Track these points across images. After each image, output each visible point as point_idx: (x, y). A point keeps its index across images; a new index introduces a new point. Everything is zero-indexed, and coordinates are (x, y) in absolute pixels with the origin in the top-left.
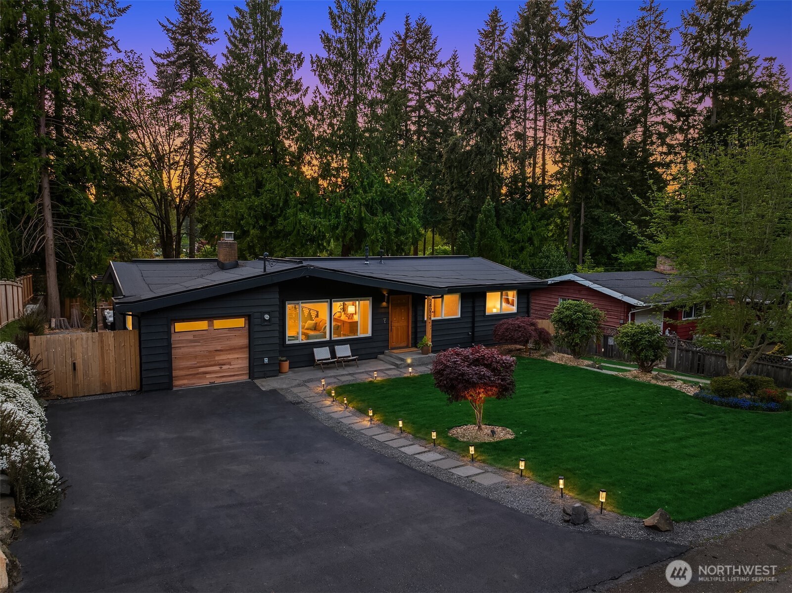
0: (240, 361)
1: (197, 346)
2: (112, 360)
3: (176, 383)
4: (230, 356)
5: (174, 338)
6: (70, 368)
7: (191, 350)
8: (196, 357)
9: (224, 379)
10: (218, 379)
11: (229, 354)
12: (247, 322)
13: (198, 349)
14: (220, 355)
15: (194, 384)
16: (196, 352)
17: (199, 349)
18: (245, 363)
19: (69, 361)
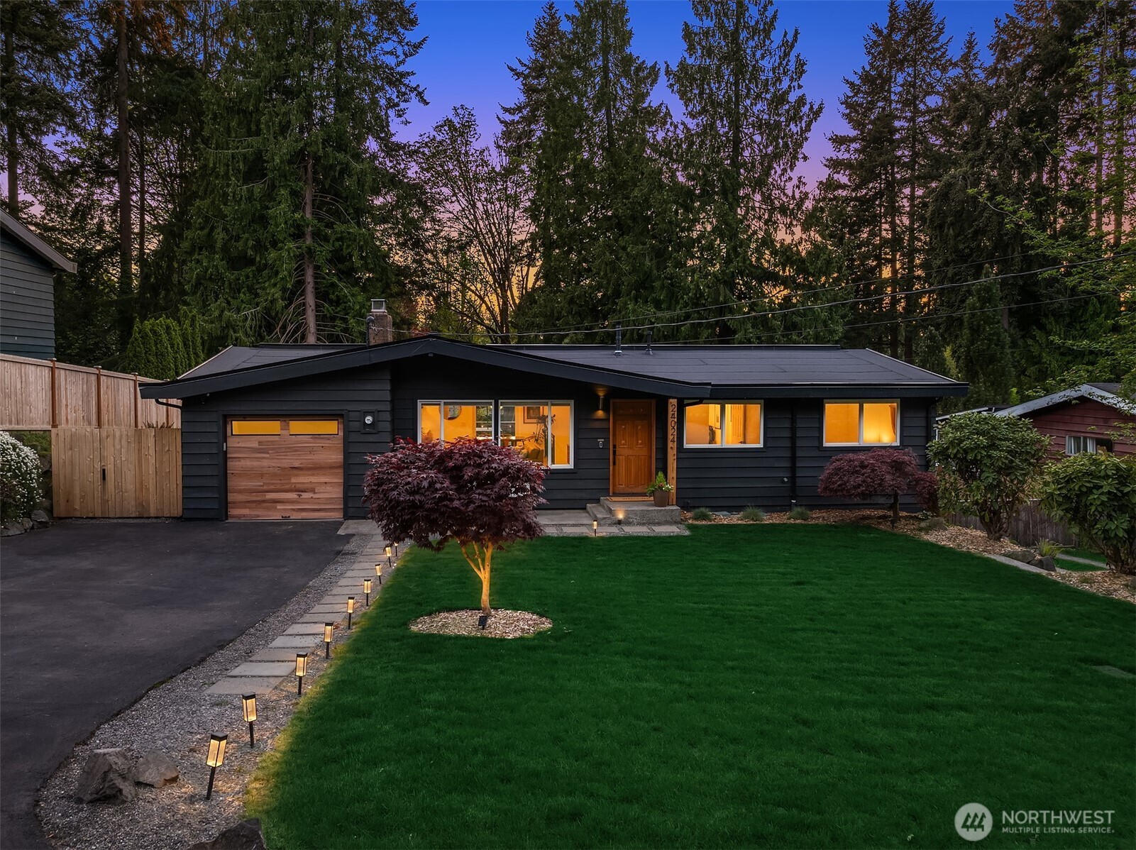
0: (329, 488)
1: (264, 458)
2: (152, 470)
3: (233, 512)
4: (314, 479)
5: (232, 442)
6: (99, 476)
7: (256, 464)
8: (262, 475)
9: (304, 515)
10: (295, 513)
11: (313, 475)
12: (341, 426)
13: (265, 463)
14: (298, 475)
15: (258, 516)
16: (263, 467)
17: (267, 463)
18: (336, 492)
19: (98, 466)
